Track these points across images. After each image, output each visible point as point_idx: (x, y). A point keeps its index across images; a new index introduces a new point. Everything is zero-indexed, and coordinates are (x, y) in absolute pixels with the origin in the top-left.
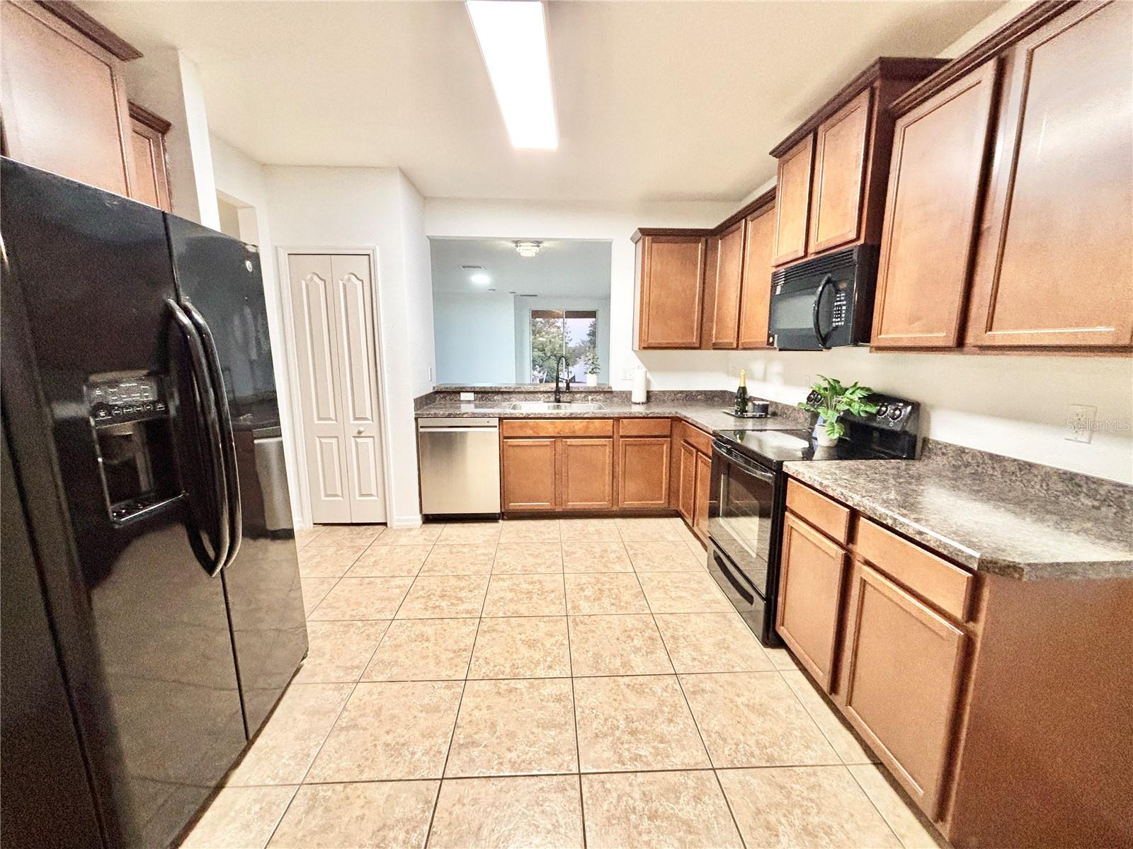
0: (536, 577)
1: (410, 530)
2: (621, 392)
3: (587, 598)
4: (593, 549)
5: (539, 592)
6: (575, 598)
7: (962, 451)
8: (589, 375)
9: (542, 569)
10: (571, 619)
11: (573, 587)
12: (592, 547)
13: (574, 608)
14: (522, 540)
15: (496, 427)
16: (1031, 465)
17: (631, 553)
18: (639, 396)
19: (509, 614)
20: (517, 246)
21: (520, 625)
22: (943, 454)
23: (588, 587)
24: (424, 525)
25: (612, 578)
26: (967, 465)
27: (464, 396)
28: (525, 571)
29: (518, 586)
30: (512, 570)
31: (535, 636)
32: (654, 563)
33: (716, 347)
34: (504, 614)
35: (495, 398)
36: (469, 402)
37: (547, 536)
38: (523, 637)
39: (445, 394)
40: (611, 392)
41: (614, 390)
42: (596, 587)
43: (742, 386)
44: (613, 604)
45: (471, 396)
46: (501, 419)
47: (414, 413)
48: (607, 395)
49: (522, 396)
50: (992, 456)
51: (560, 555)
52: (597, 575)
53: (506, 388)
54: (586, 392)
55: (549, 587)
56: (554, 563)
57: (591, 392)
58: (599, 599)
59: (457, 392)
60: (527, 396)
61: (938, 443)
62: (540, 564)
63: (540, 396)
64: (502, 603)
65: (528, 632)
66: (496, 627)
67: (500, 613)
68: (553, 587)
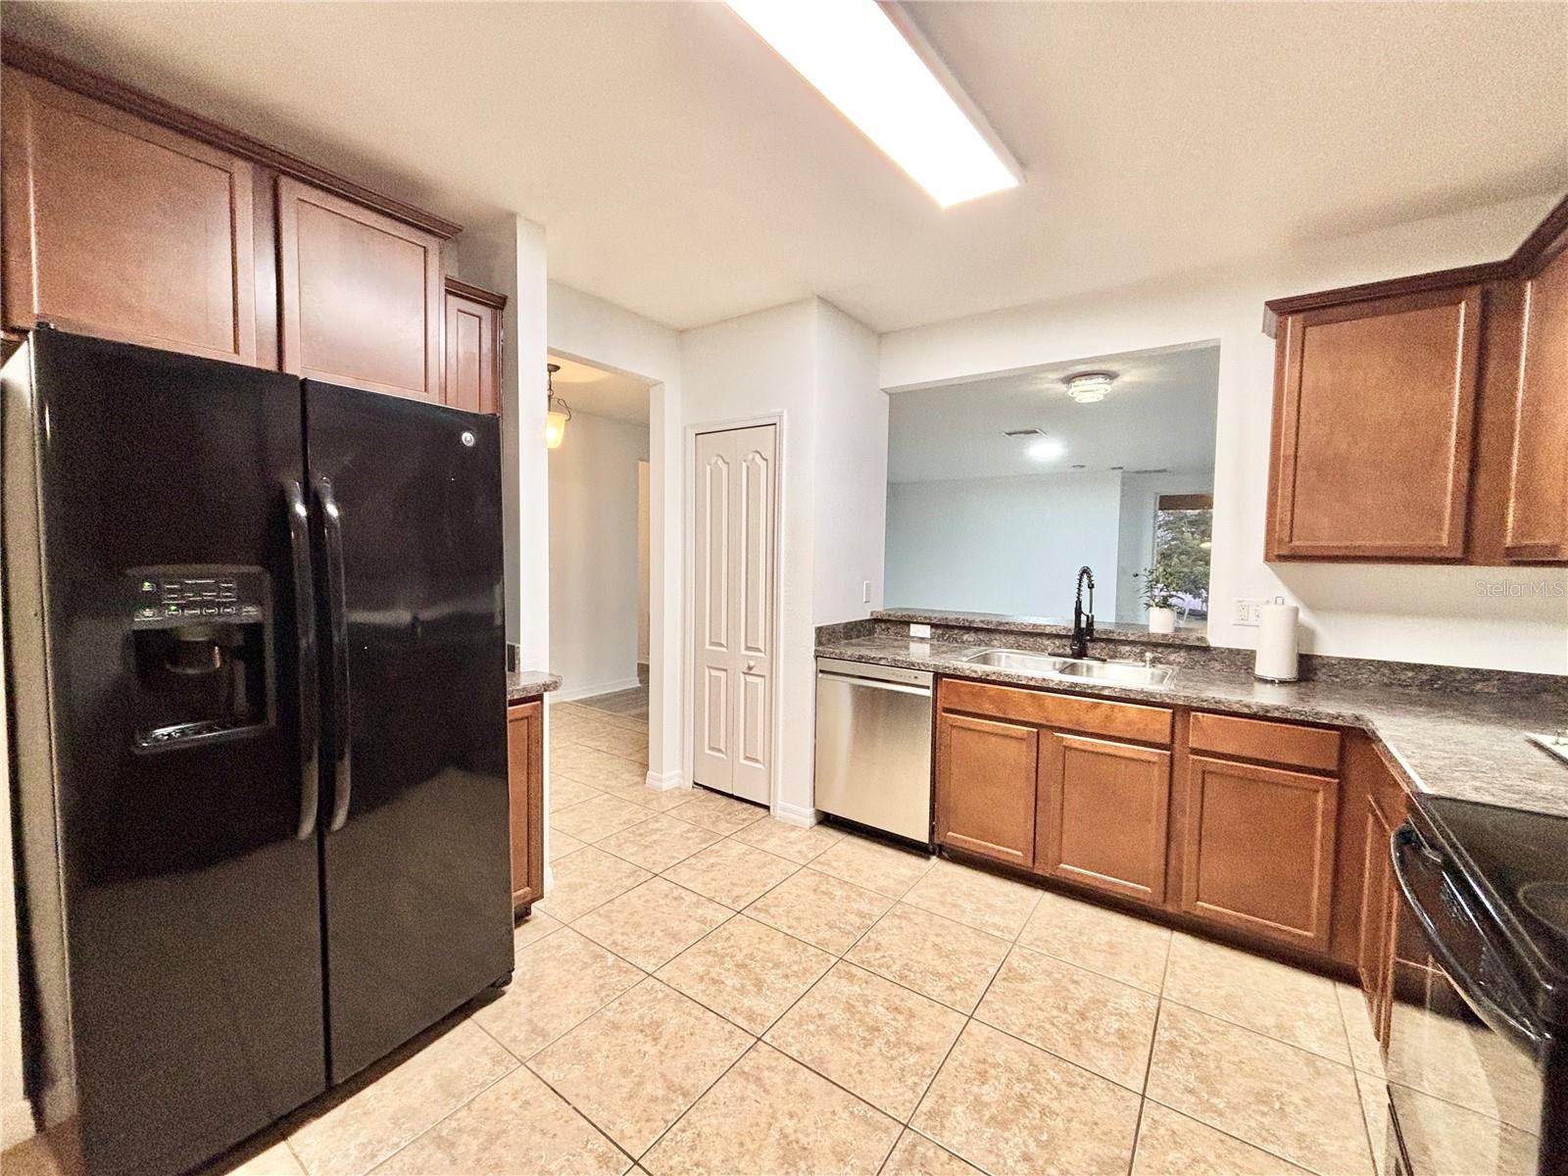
0: (913, 1002)
1: (794, 828)
2: (1231, 651)
3: (978, 1104)
4: (1072, 987)
5: (892, 1039)
6: (953, 1089)
8: (1155, 611)
9: (935, 989)
10: (909, 1137)
11: (967, 1062)
12: (1075, 982)
13: (931, 1115)
14: (942, 910)
15: (928, 688)
17: (1163, 1035)
18: (1275, 662)
19: (806, 1059)
21: (805, 1096)
23: (998, 1078)
24: (816, 828)
25: (1070, 1084)
27: (916, 630)
28: (903, 977)
29: (867, 1003)
30: (880, 966)
31: (811, 1139)
32: (1216, 1093)
34: (801, 1053)
35: (965, 637)
36: (922, 640)
37: (996, 919)
38: (790, 1125)
39: (888, 625)
40: (1207, 649)
41: (1213, 644)
42: (1017, 1088)
44: (1027, 1158)
45: (925, 631)
46: (938, 676)
47: (814, 648)
48: (1197, 655)
49: (1012, 639)
51: (992, 971)
52: (1040, 1058)
53: (982, 622)
54: (1143, 644)
55: (922, 1034)
56: (967, 985)
57: (1156, 645)
58: (1004, 1124)
59: (905, 623)
60: (1021, 640)
62: (938, 975)
63: (1047, 643)
64: (812, 1028)
65: (806, 1122)
66: (766, 1074)
67: (793, 1048)
68: (926, 1039)
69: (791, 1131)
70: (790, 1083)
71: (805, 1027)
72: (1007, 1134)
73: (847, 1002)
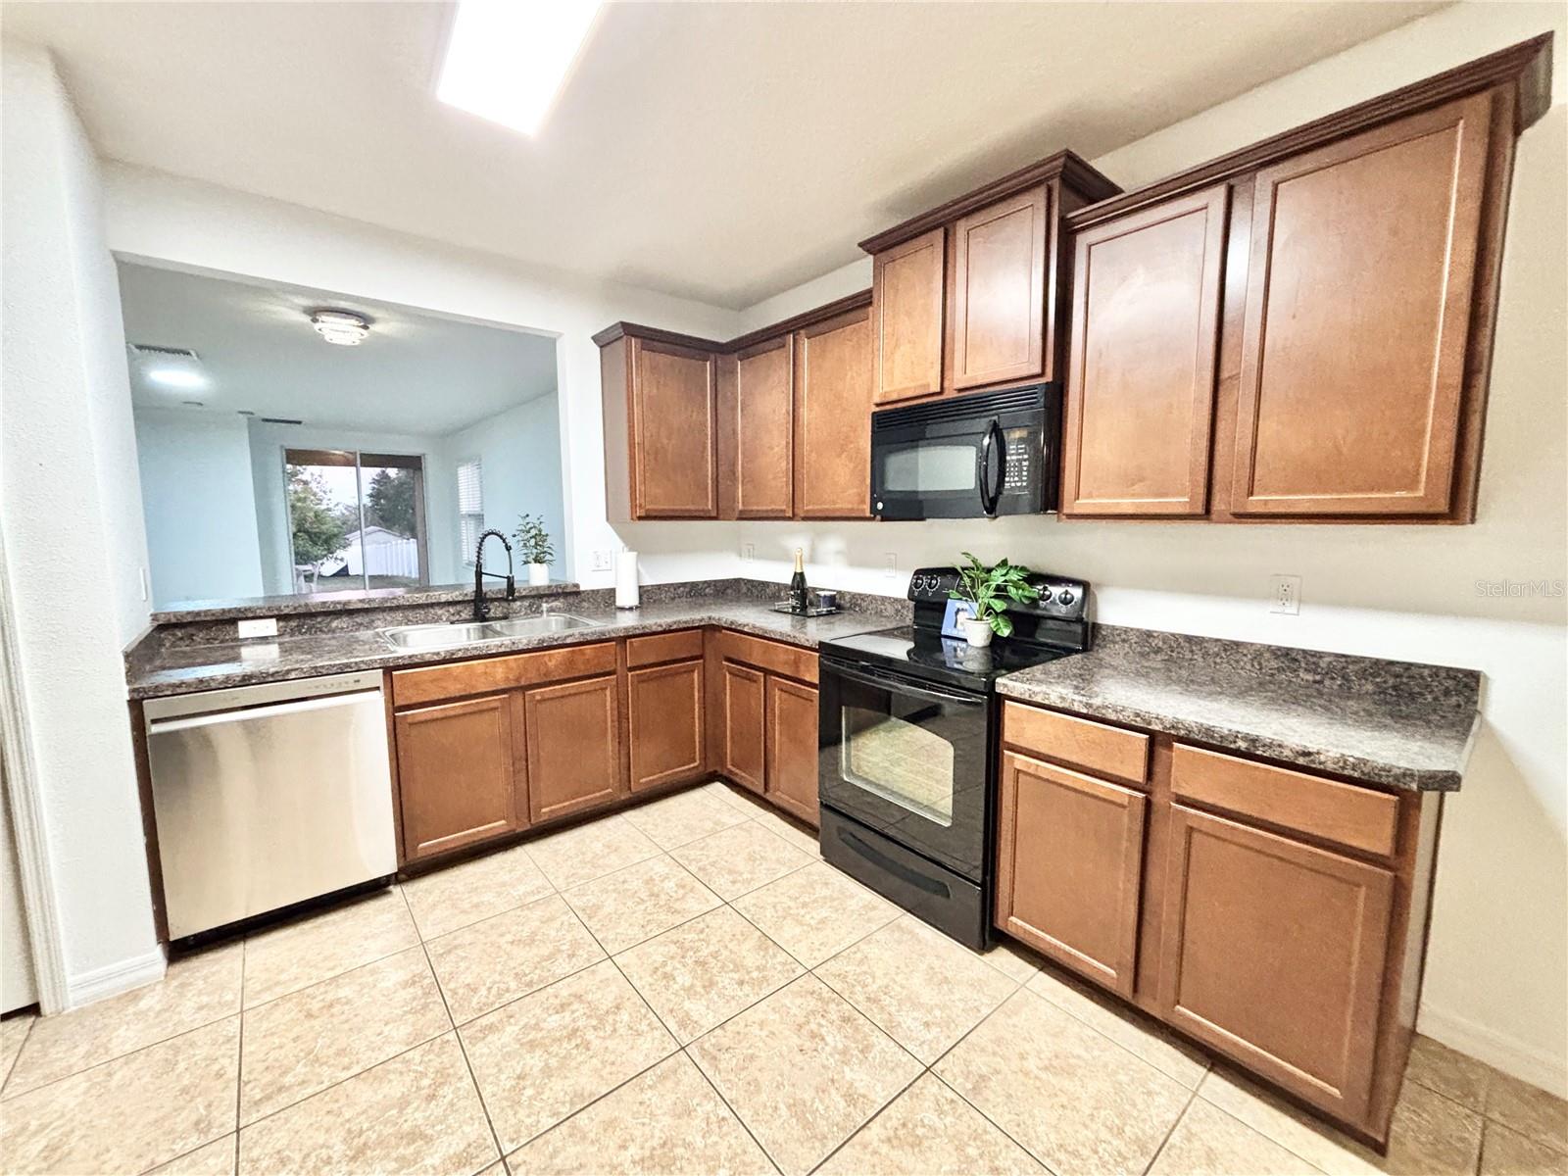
0: (564, 991)
1: (133, 996)
2: (593, 591)
3: (689, 990)
4: (626, 886)
5: (594, 1022)
6: (668, 1000)
7: (1149, 634)
8: (534, 566)
9: (562, 967)
10: (693, 1050)
11: (651, 980)
12: (624, 882)
13: (682, 1025)
14: (473, 918)
15: (378, 688)
16: (1237, 644)
17: (693, 868)
18: (627, 596)
19: (566, 1111)
20: (315, 321)
21: (610, 1125)
22: (1124, 641)
23: (675, 969)
24: (178, 967)
25: (702, 931)
26: (1158, 651)
27: (246, 629)
28: (530, 984)
29: (537, 1027)
30: (499, 996)
31: (657, 1133)
32: (741, 874)
33: (745, 516)
34: (556, 1114)
35: (334, 624)
36: (264, 640)
37: (522, 889)
38: (633, 1150)
39: (191, 630)
40: (577, 593)
41: (582, 588)
42: (689, 961)
43: (799, 571)
44: (741, 983)
45: (270, 627)
46: (388, 670)
47: (126, 688)
48: (571, 600)
49: (399, 615)
50: (1189, 639)
51: (575, 920)
52: (674, 935)
54: (533, 597)
55: (603, 1000)
56: (576, 944)
57: (540, 597)
58: (712, 984)
59: (228, 620)
60: (410, 614)
61: (1114, 628)
62: (550, 957)
63: (440, 612)
64: (529, 1092)
65: (637, 1133)
66: (558, 1161)
67: (543, 1120)
68: (611, 998)
69: (639, 1152)
70: (584, 1138)
71: (524, 1098)
72: (720, 985)
73: (522, 1045)
